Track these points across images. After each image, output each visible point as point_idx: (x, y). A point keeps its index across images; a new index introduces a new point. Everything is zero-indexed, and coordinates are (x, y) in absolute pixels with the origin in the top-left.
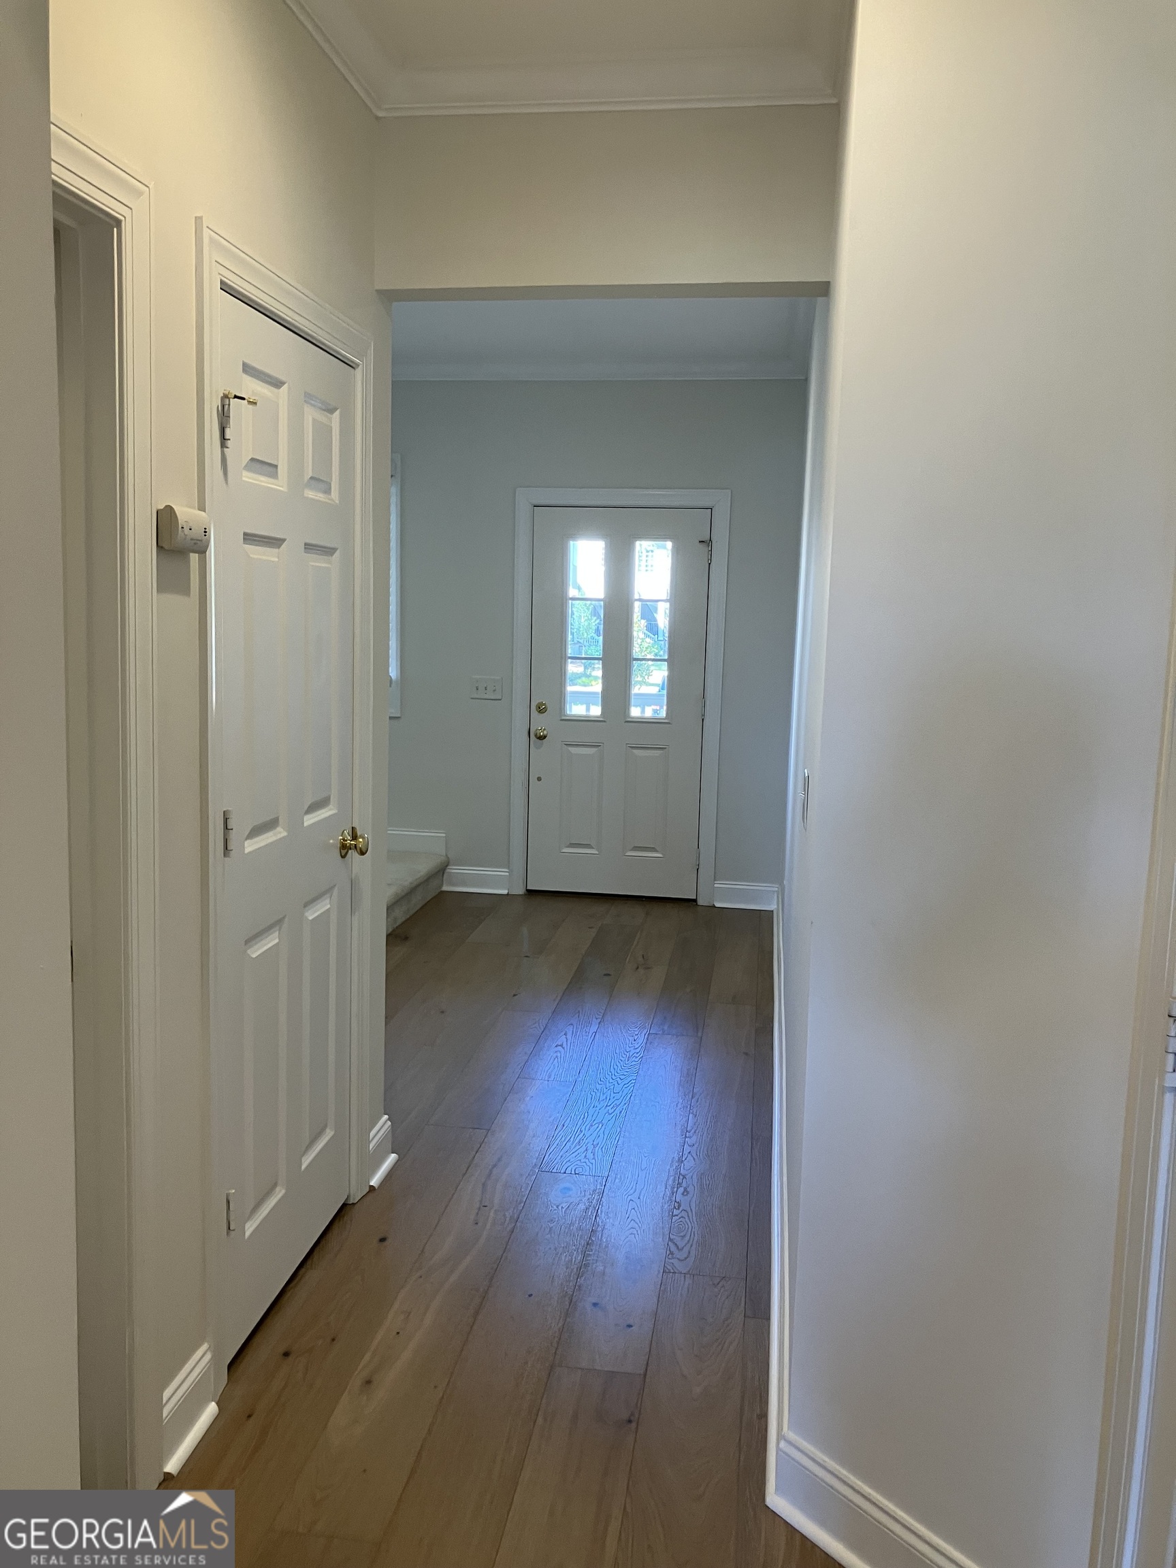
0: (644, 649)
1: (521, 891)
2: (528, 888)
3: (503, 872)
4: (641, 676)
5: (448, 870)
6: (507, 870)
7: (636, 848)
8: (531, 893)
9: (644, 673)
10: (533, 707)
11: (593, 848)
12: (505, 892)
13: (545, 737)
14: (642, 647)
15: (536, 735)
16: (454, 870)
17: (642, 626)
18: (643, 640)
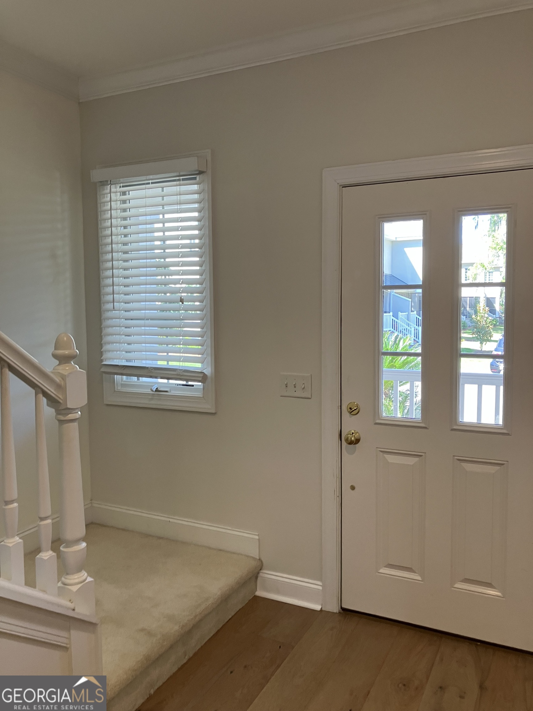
0: (488, 323)
1: (335, 609)
2: (344, 606)
3: (316, 585)
4: (486, 337)
5: (261, 574)
6: (321, 584)
7: (467, 581)
8: (346, 611)
9: (488, 336)
10: (344, 408)
11: (415, 572)
12: (318, 607)
13: (358, 441)
14: (487, 321)
15: (347, 440)
16: (268, 575)
17: (487, 311)
18: (487, 318)
